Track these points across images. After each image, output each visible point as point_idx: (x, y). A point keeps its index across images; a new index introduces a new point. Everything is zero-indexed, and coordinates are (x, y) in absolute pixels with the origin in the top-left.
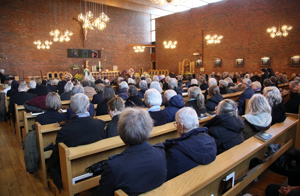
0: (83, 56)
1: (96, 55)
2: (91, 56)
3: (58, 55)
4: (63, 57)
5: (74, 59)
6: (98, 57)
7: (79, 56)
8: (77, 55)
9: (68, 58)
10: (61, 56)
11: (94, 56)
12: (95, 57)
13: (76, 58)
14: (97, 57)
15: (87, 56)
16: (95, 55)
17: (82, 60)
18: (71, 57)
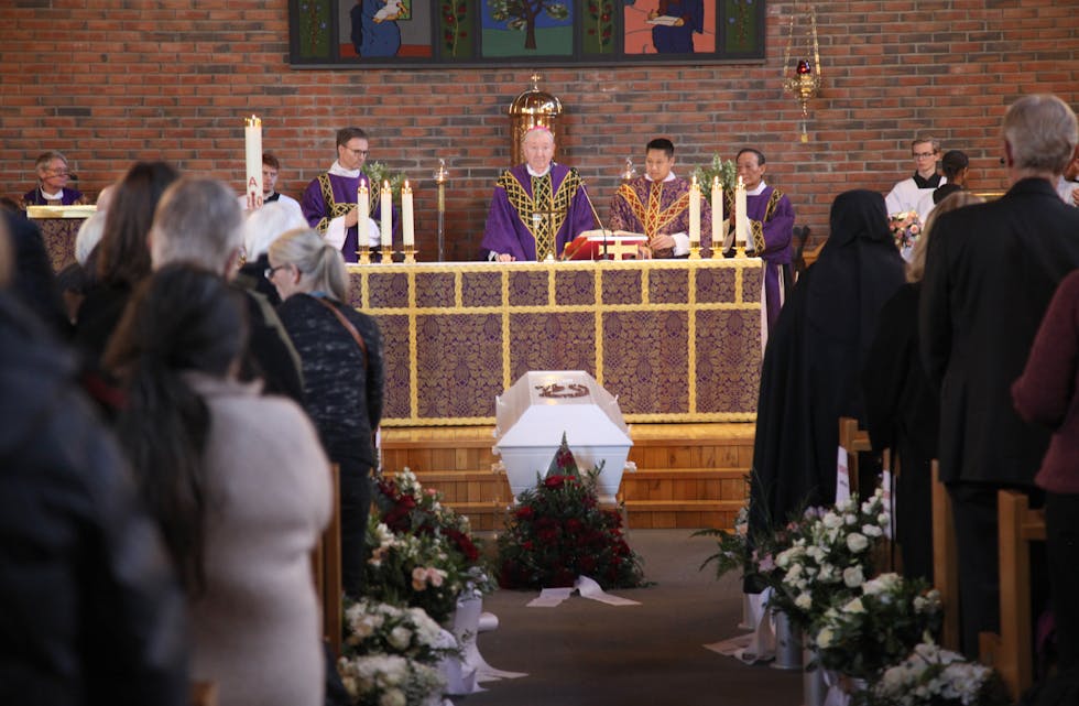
0: (492, 43)
1: (695, 23)
2: (616, 33)
3: (161, 38)
4: (232, 58)
5: (373, 80)
6: (723, 53)
7: (441, 36)
8: (419, 34)
9: (288, 79)
10: (205, 51)
11: (659, 32)
12: (672, 46)
13: (403, 78)
14: (704, 42)
15: (556, 39)
16: (669, 21)
17: (488, 99)
18: (333, 57)
